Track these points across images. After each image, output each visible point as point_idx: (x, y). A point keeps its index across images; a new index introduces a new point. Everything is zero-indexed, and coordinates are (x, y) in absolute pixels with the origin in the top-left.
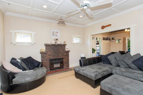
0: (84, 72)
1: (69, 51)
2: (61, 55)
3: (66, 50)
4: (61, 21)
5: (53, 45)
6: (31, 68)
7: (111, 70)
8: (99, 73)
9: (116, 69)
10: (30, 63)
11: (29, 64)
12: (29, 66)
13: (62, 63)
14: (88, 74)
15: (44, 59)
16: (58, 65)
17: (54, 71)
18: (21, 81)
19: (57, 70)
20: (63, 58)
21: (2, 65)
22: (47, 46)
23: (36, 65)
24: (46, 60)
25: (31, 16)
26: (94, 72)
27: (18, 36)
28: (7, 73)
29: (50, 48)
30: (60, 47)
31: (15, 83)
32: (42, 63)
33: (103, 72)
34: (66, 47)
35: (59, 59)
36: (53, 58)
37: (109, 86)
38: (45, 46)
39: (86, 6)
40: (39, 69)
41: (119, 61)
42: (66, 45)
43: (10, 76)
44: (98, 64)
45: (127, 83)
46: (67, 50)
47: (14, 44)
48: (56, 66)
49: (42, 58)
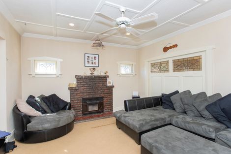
0: (127, 119)
1: (113, 86)
2: (99, 92)
3: (108, 85)
4: (97, 42)
5: (87, 78)
6: (54, 110)
7: (169, 119)
8: (147, 123)
9: (178, 118)
10: (53, 103)
11: (52, 105)
12: (52, 108)
13: (101, 105)
14: (131, 122)
15: (74, 98)
16: (96, 108)
17: (89, 116)
18: (38, 127)
19: (93, 115)
20: (103, 97)
21: (16, 105)
22: (79, 78)
23: (62, 106)
24: (77, 100)
25: (56, 36)
26: (140, 120)
27: (38, 65)
28: (20, 115)
29: (84, 82)
30: (98, 81)
31: (30, 130)
32: (70, 103)
33: (154, 121)
34: (108, 80)
35: (97, 99)
36: (87, 97)
37: (150, 141)
38: (76, 79)
39: (123, 23)
40: (65, 112)
41: (186, 104)
42: (108, 76)
43: (24, 120)
44: (154, 108)
45: (180, 139)
46: (110, 85)
47: (33, 77)
48: (91, 108)
49: (71, 96)
